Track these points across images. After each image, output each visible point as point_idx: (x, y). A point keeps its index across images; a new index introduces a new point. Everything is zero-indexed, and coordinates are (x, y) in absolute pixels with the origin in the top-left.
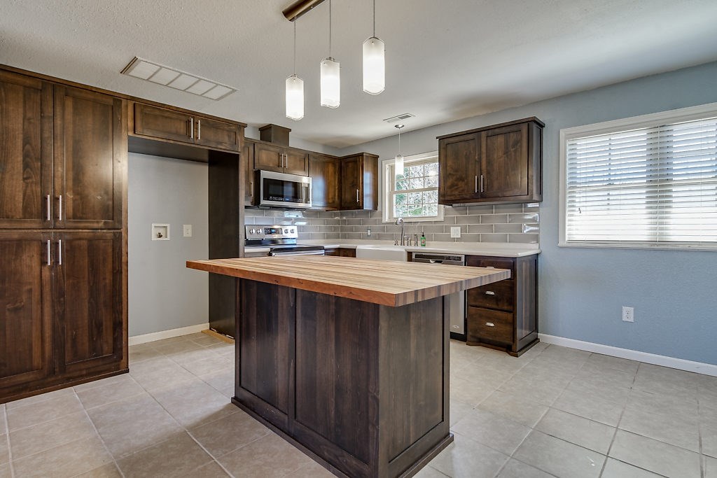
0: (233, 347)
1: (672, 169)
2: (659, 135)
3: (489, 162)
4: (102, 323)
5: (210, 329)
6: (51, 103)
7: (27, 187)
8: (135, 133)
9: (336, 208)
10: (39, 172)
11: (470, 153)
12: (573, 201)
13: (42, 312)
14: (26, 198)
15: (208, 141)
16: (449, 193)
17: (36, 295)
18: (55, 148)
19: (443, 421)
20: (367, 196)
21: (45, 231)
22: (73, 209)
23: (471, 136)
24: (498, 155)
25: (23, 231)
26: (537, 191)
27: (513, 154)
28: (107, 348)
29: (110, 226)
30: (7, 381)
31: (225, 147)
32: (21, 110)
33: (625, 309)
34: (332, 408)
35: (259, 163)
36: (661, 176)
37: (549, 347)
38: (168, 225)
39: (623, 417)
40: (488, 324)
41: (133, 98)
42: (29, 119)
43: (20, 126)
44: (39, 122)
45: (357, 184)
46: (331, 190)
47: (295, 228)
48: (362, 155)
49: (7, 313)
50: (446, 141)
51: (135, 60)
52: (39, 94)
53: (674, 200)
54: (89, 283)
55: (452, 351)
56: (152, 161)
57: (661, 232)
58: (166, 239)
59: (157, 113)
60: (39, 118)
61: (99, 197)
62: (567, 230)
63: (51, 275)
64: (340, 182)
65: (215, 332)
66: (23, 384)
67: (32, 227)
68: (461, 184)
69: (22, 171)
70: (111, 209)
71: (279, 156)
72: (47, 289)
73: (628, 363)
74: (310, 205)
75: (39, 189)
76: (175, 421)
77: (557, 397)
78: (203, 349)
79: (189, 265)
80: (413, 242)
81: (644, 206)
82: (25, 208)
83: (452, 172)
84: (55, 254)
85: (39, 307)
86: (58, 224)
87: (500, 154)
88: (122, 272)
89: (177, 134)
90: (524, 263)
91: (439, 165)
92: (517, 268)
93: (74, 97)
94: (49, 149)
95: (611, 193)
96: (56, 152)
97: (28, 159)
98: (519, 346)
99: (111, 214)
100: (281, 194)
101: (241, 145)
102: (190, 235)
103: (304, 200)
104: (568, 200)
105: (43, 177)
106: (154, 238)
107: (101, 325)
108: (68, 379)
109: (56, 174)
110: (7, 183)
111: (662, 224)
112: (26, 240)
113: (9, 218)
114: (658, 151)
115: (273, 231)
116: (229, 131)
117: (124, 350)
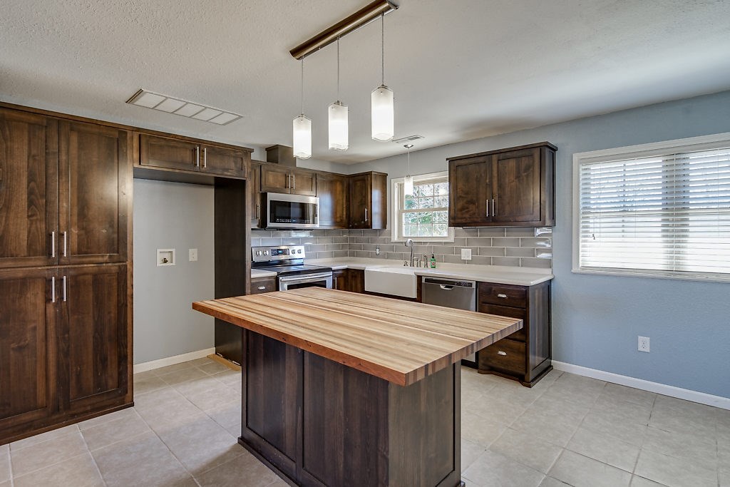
0: (240, 375)
1: (688, 198)
2: (674, 163)
3: (500, 186)
4: (107, 358)
5: (216, 353)
6: (56, 139)
7: (31, 224)
8: (140, 164)
9: (344, 227)
10: (44, 210)
11: (481, 175)
12: (587, 227)
13: (46, 349)
14: (31, 235)
15: (215, 168)
16: (459, 216)
17: (40, 333)
18: (61, 184)
19: (454, 470)
20: (376, 213)
21: (49, 267)
22: (78, 245)
23: (481, 159)
24: (510, 180)
25: (28, 269)
26: (550, 216)
27: (525, 178)
28: (112, 383)
29: (116, 259)
30: (11, 421)
31: (231, 174)
32: (26, 148)
33: (641, 338)
34: (341, 460)
35: (265, 184)
36: (677, 204)
37: (563, 375)
38: (174, 250)
39: (639, 460)
40: (500, 353)
41: (138, 129)
42: (34, 156)
43: (25, 164)
44: (44, 158)
45: (365, 202)
46: (339, 209)
47: (302, 248)
48: (370, 173)
49: (12, 353)
50: (456, 163)
51: (140, 92)
52: (44, 131)
53: (691, 229)
54: (94, 317)
55: (463, 381)
56: (158, 186)
57: (677, 261)
58: (171, 264)
59: (163, 143)
60: (44, 154)
61: (104, 231)
62: (580, 255)
63: (56, 312)
64: (348, 200)
65: (221, 358)
66: (26, 423)
67: (37, 265)
68: (472, 207)
69: (26, 209)
70: (116, 242)
71: (286, 177)
72: (51, 327)
73: (644, 395)
74: (317, 226)
75: (44, 226)
76: (181, 466)
77: (571, 436)
78: (208, 377)
79: (195, 306)
80: (423, 263)
81: (660, 235)
82: (30, 246)
83: (463, 195)
84: (59, 291)
85: (44, 344)
86: (62, 260)
87: (512, 178)
88: (127, 305)
89: (183, 163)
90: (537, 291)
91: (450, 184)
92: (530, 296)
93: (79, 132)
94: (54, 185)
95: (626, 219)
96: (61, 188)
97: (33, 197)
98: (531, 375)
99: (116, 246)
100: (287, 215)
101: (247, 170)
102: (196, 259)
103: (311, 221)
104: (581, 225)
105: (47, 214)
106: (160, 264)
107: (106, 359)
108: (73, 416)
109: (61, 210)
110: (11, 222)
111: (679, 253)
112: (31, 278)
113: (14, 257)
114: (674, 179)
115: (280, 252)
116: (236, 157)
117: (129, 384)
